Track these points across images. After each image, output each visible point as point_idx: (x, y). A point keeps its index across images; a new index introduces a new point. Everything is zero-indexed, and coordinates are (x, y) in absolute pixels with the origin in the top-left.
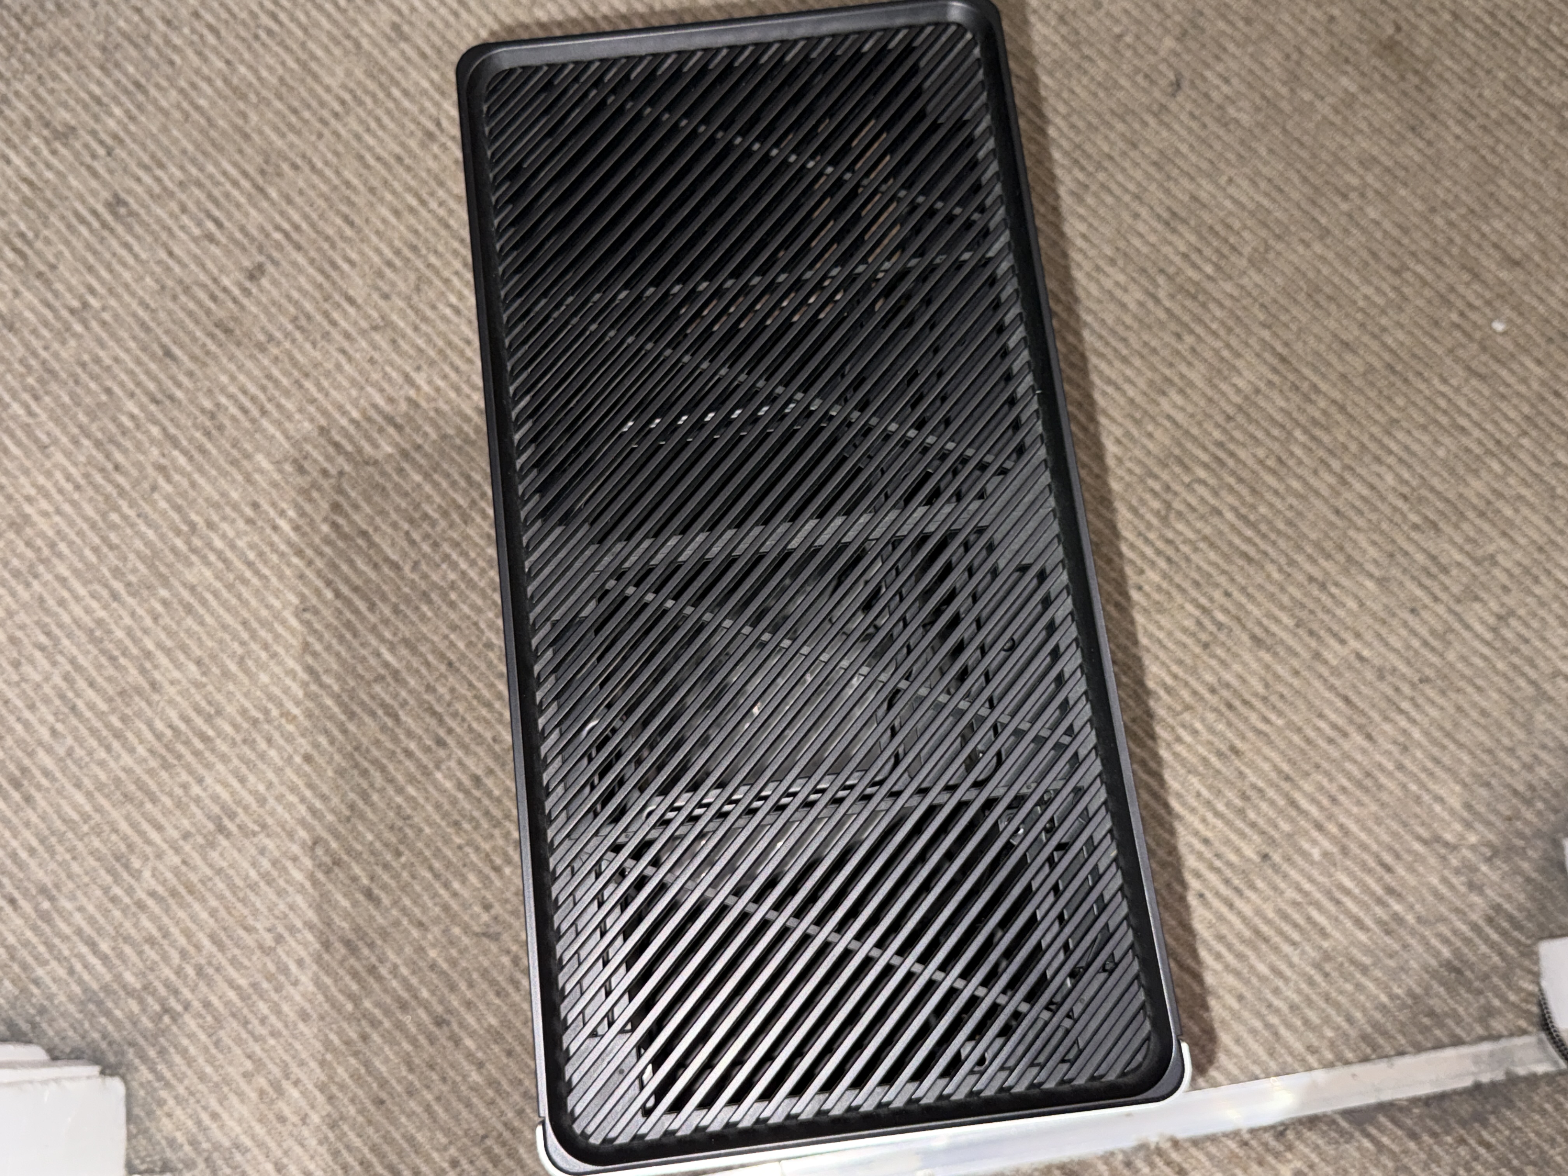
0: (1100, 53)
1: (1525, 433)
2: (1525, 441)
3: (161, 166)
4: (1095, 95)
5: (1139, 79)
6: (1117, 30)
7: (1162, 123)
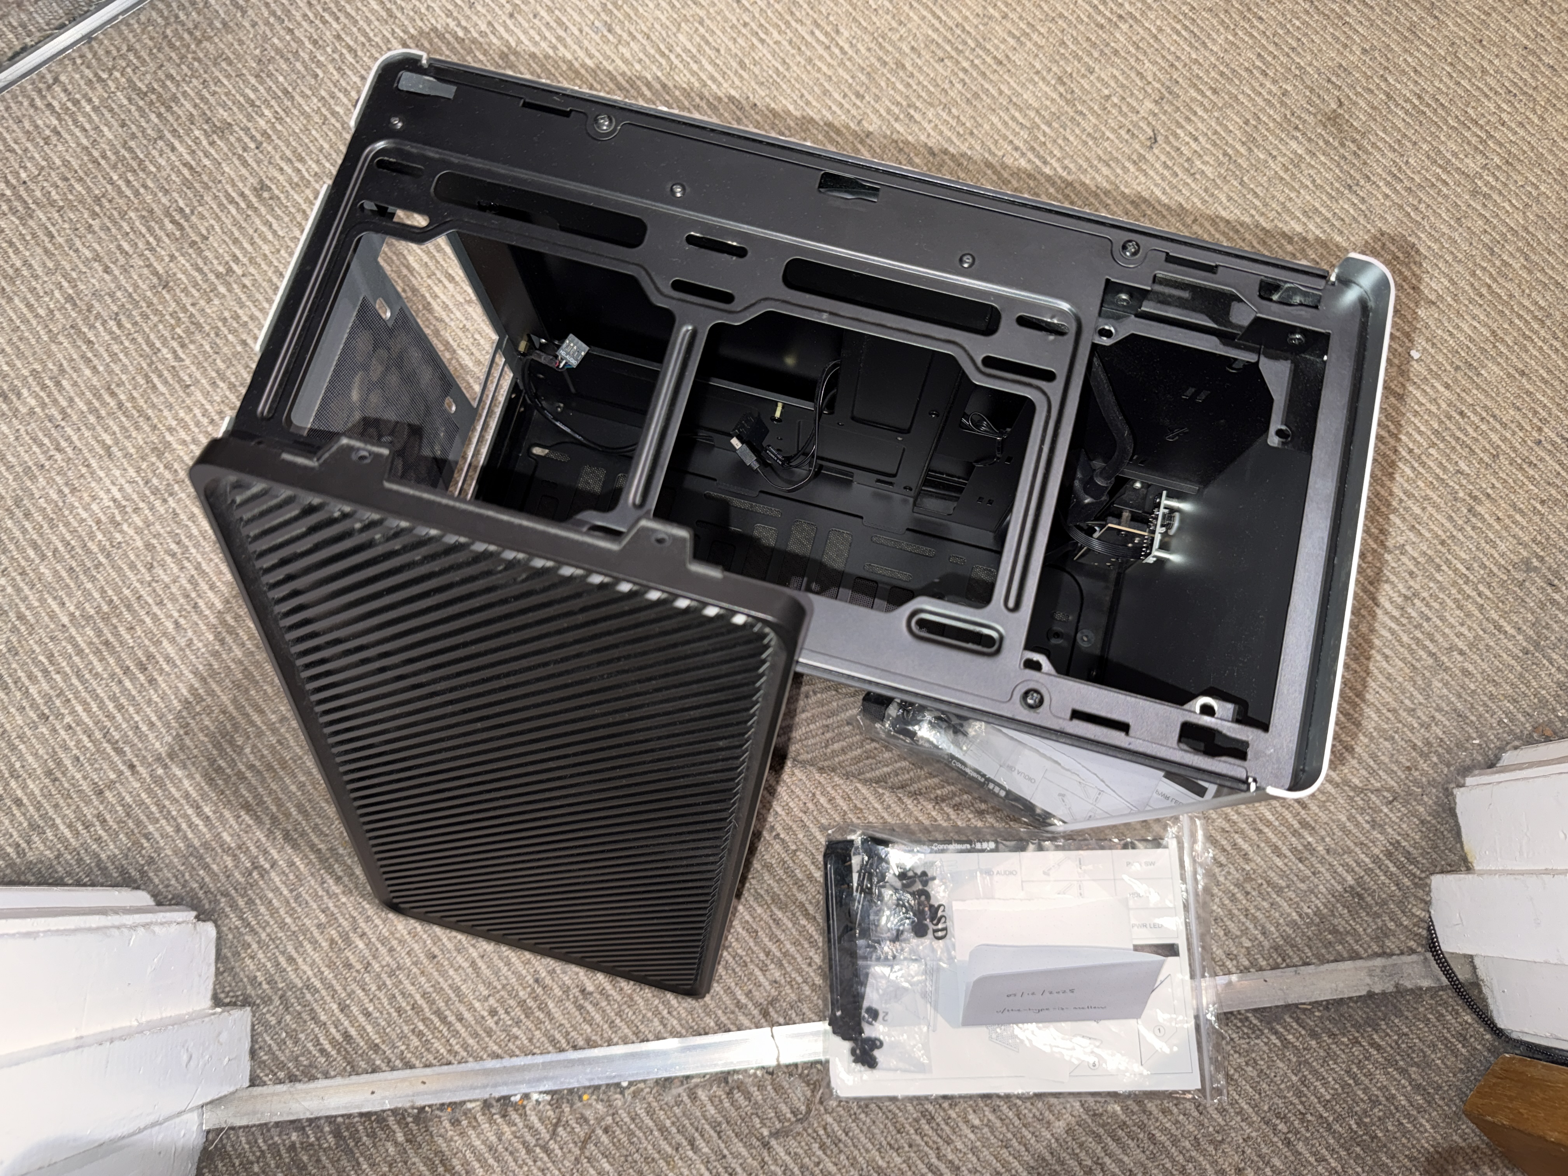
0: (1091, 109)
1: (1434, 445)
2: (1432, 451)
3: (301, 160)
4: (1085, 143)
5: (1123, 132)
6: (1106, 92)
7: (1140, 169)
